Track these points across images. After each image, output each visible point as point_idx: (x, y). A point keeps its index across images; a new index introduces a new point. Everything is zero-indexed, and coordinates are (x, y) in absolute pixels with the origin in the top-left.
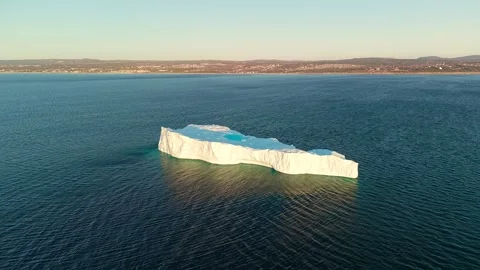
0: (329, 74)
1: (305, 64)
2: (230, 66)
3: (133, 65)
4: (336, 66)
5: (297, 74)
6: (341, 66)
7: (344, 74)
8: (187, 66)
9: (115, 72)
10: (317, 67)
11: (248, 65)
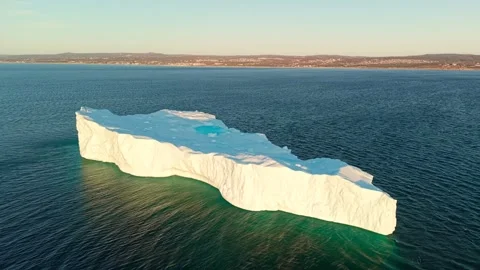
0: (395, 69)
1: (368, 59)
2: (287, 60)
3: (192, 58)
4: (404, 61)
5: (358, 68)
6: (410, 62)
7: (412, 69)
8: (244, 60)
9: (172, 65)
10: (381, 62)
11: (306, 60)
